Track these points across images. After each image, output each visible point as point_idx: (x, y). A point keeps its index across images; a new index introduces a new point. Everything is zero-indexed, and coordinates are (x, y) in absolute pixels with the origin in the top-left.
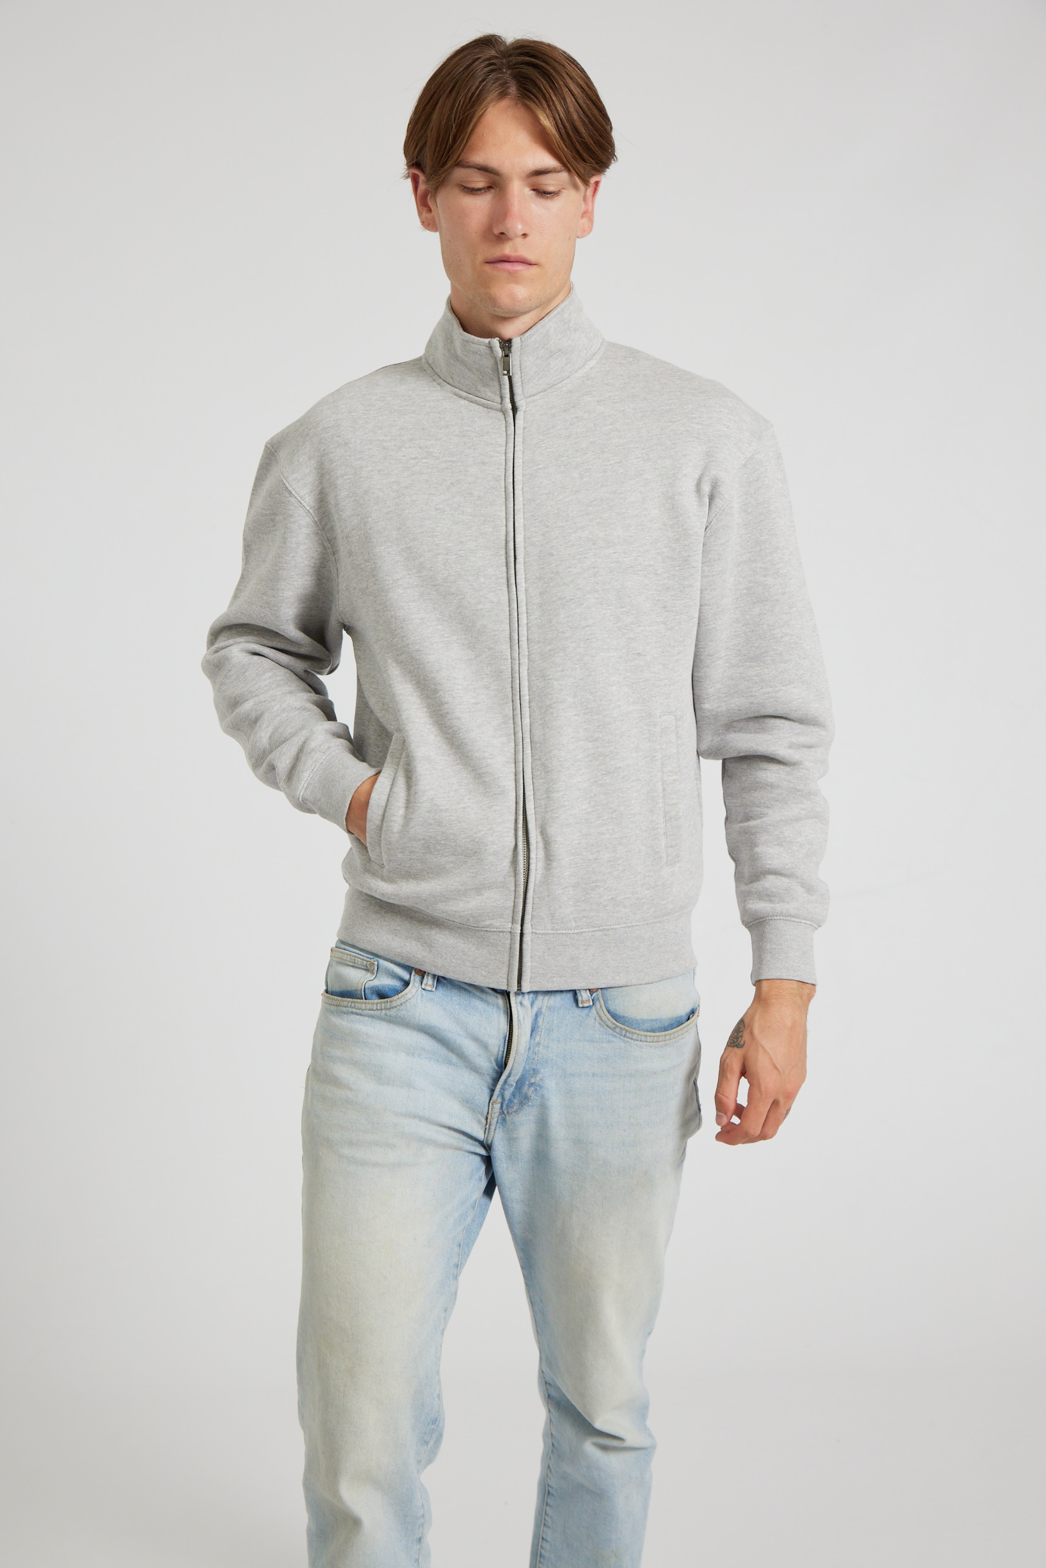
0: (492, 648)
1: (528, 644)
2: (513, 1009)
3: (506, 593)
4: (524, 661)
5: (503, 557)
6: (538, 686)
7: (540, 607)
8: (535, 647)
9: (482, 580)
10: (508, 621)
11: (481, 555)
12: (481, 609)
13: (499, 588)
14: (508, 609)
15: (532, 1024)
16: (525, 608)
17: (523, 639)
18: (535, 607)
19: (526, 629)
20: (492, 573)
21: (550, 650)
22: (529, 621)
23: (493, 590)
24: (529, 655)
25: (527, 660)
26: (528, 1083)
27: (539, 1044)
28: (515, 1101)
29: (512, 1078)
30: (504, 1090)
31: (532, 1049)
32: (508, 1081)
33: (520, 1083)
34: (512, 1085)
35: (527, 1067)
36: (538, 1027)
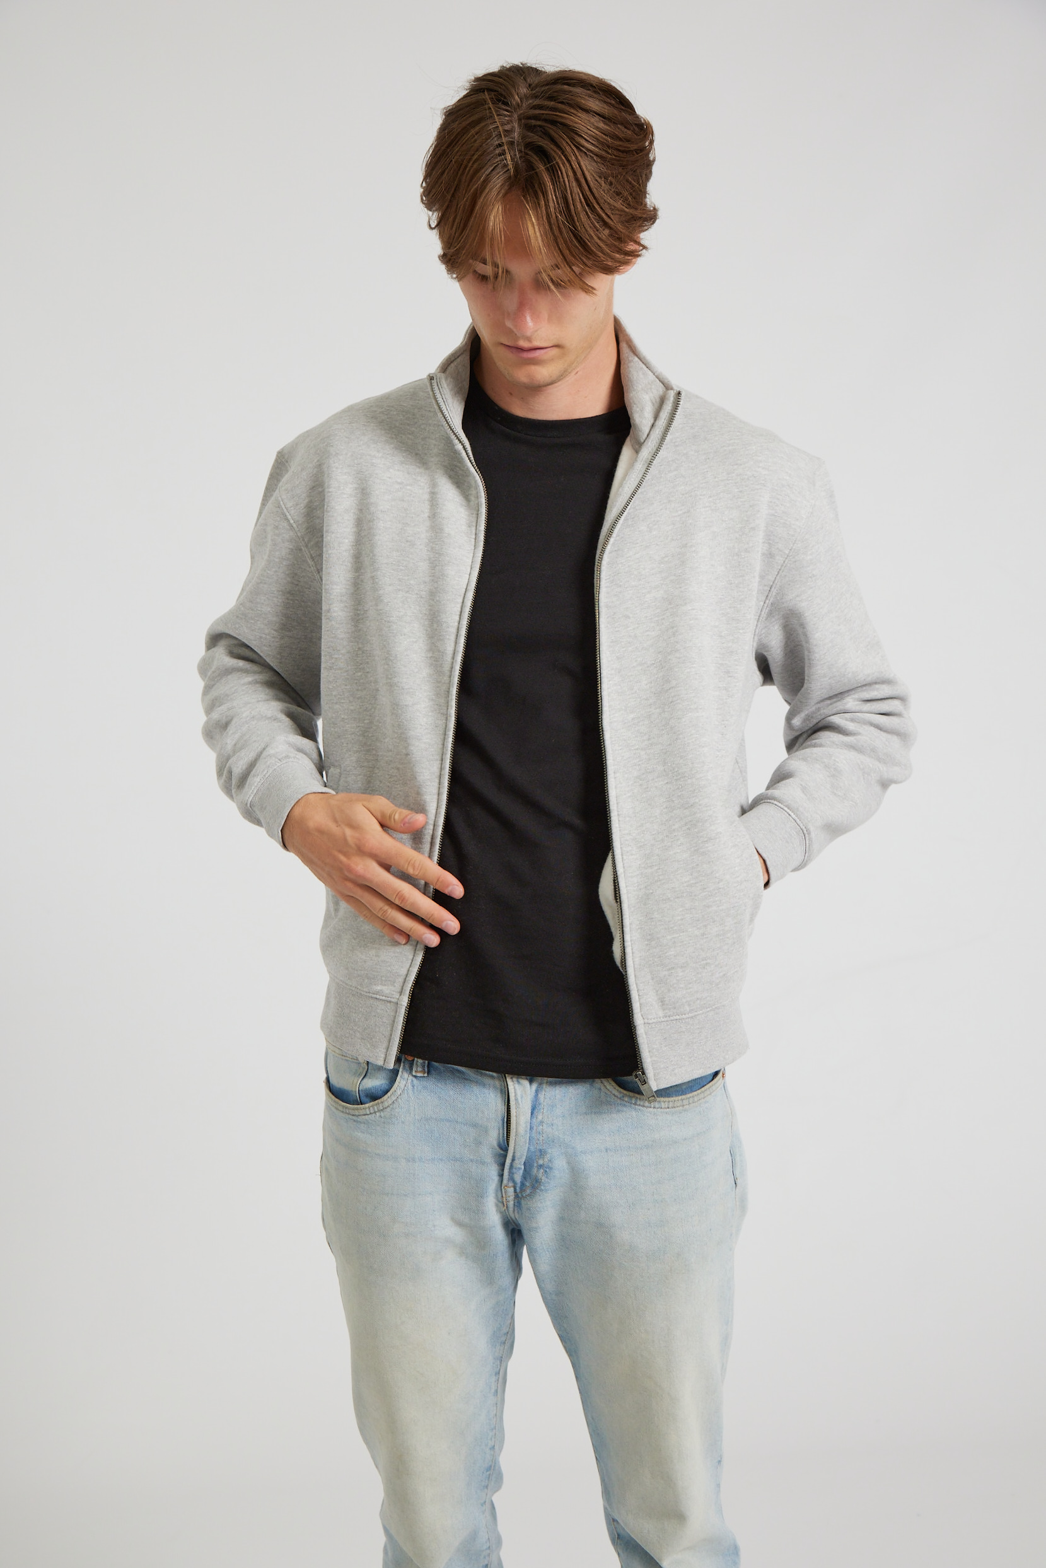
26: (535, 1165)
27: (542, 1122)
28: (528, 1184)
29: (516, 1161)
30: (513, 1174)
31: (535, 1128)
32: (514, 1165)
33: (528, 1165)
34: (520, 1169)
35: (532, 1148)
36: (540, 1104)
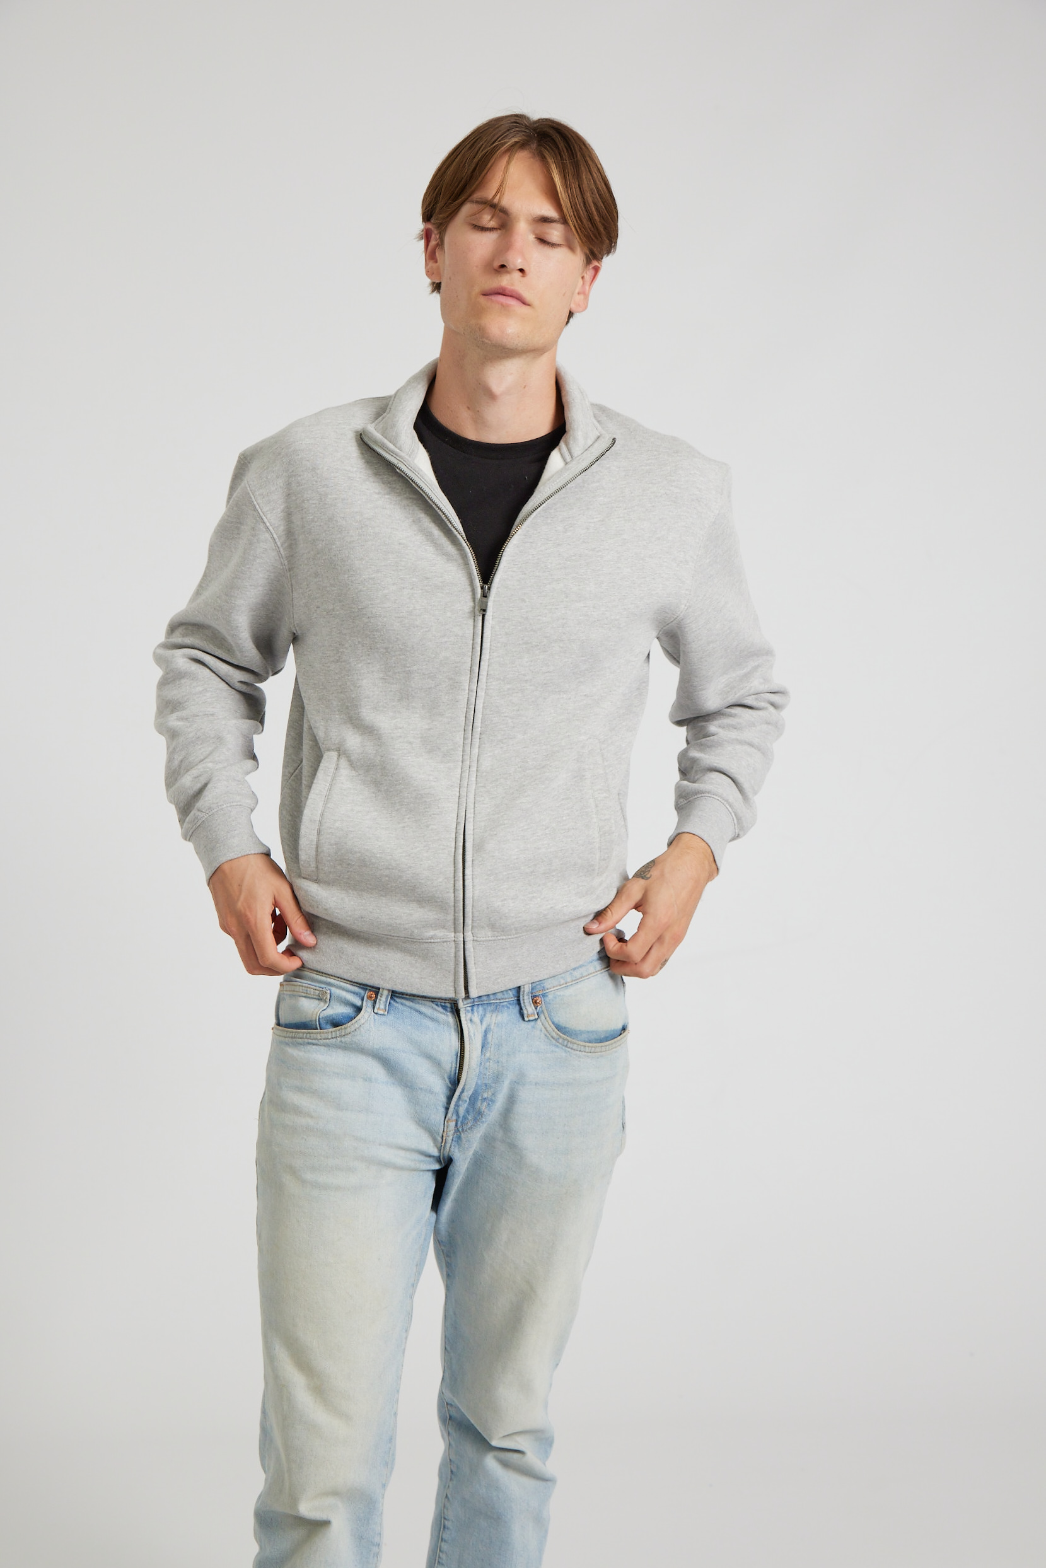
0: (452, 679)
1: (487, 679)
2: (463, 1026)
3: (472, 627)
4: (481, 693)
5: (471, 594)
6: (492, 721)
7: (505, 646)
8: (494, 683)
9: (449, 614)
10: (471, 654)
11: (448, 591)
12: (446, 642)
13: (465, 622)
14: (472, 642)
15: (483, 1040)
16: (489, 644)
17: (483, 673)
18: (499, 645)
19: (487, 664)
20: (459, 608)
21: (509, 689)
22: (491, 657)
23: (459, 624)
24: (487, 689)
25: (483, 694)
26: (480, 1098)
27: (489, 1059)
28: (470, 1118)
29: (465, 1094)
30: (458, 1106)
31: (483, 1064)
32: (462, 1097)
33: (473, 1099)
34: (466, 1101)
35: (479, 1082)
36: (488, 1043)
